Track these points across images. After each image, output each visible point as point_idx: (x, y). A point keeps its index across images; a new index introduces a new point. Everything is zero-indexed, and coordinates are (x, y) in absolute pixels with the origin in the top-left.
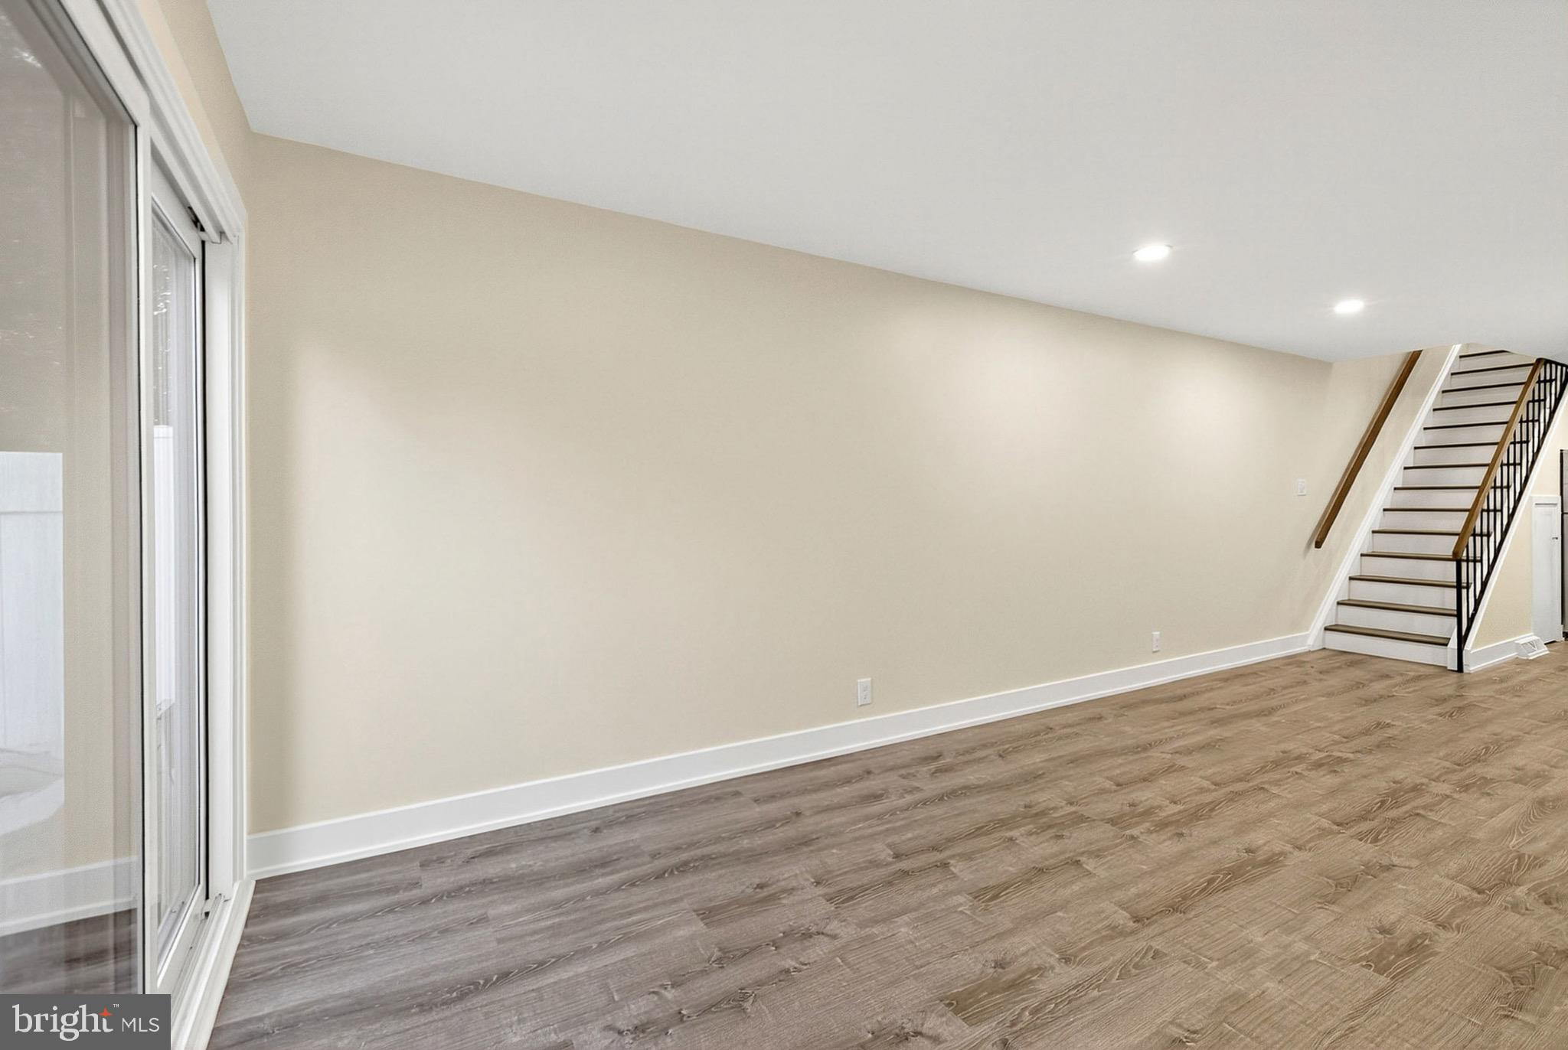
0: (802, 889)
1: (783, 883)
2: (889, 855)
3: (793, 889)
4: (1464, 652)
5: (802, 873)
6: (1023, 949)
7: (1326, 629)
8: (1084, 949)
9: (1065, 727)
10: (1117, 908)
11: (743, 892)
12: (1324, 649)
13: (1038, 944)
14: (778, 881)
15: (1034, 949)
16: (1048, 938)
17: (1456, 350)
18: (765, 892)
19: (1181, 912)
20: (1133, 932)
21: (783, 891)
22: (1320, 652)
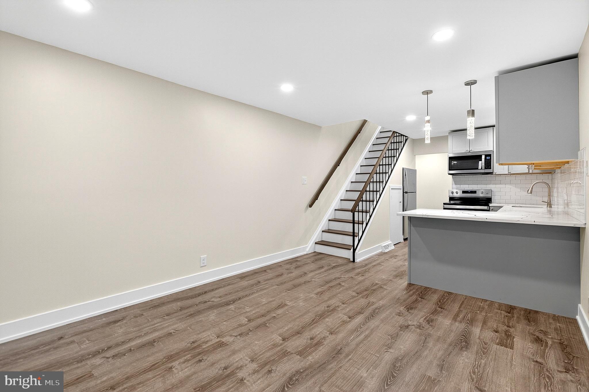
0: (211, 340)
1: (203, 339)
2: (246, 321)
3: (207, 341)
4: (355, 253)
5: (211, 334)
6: (318, 333)
7: (316, 243)
8: (336, 329)
9: (266, 281)
10: (343, 315)
11: (186, 345)
12: (315, 252)
13: (322, 330)
14: (202, 339)
15: (321, 332)
16: (325, 328)
17: (379, 129)
18: (196, 345)
19: (362, 313)
20: (350, 321)
21: (203, 343)
22: (312, 254)
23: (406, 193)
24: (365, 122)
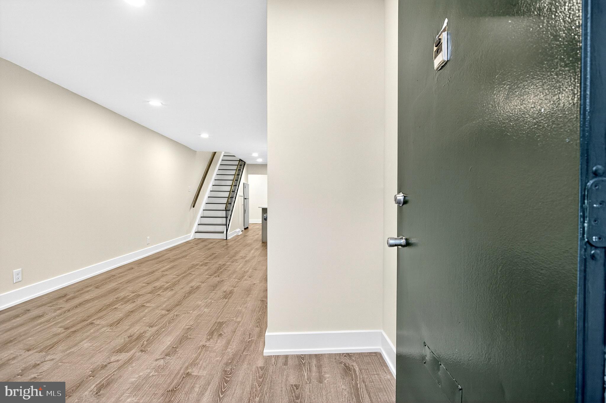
4: (227, 234)
7: (195, 232)
12: (196, 238)
20: (168, 314)
23: (246, 199)
24: (215, 153)
